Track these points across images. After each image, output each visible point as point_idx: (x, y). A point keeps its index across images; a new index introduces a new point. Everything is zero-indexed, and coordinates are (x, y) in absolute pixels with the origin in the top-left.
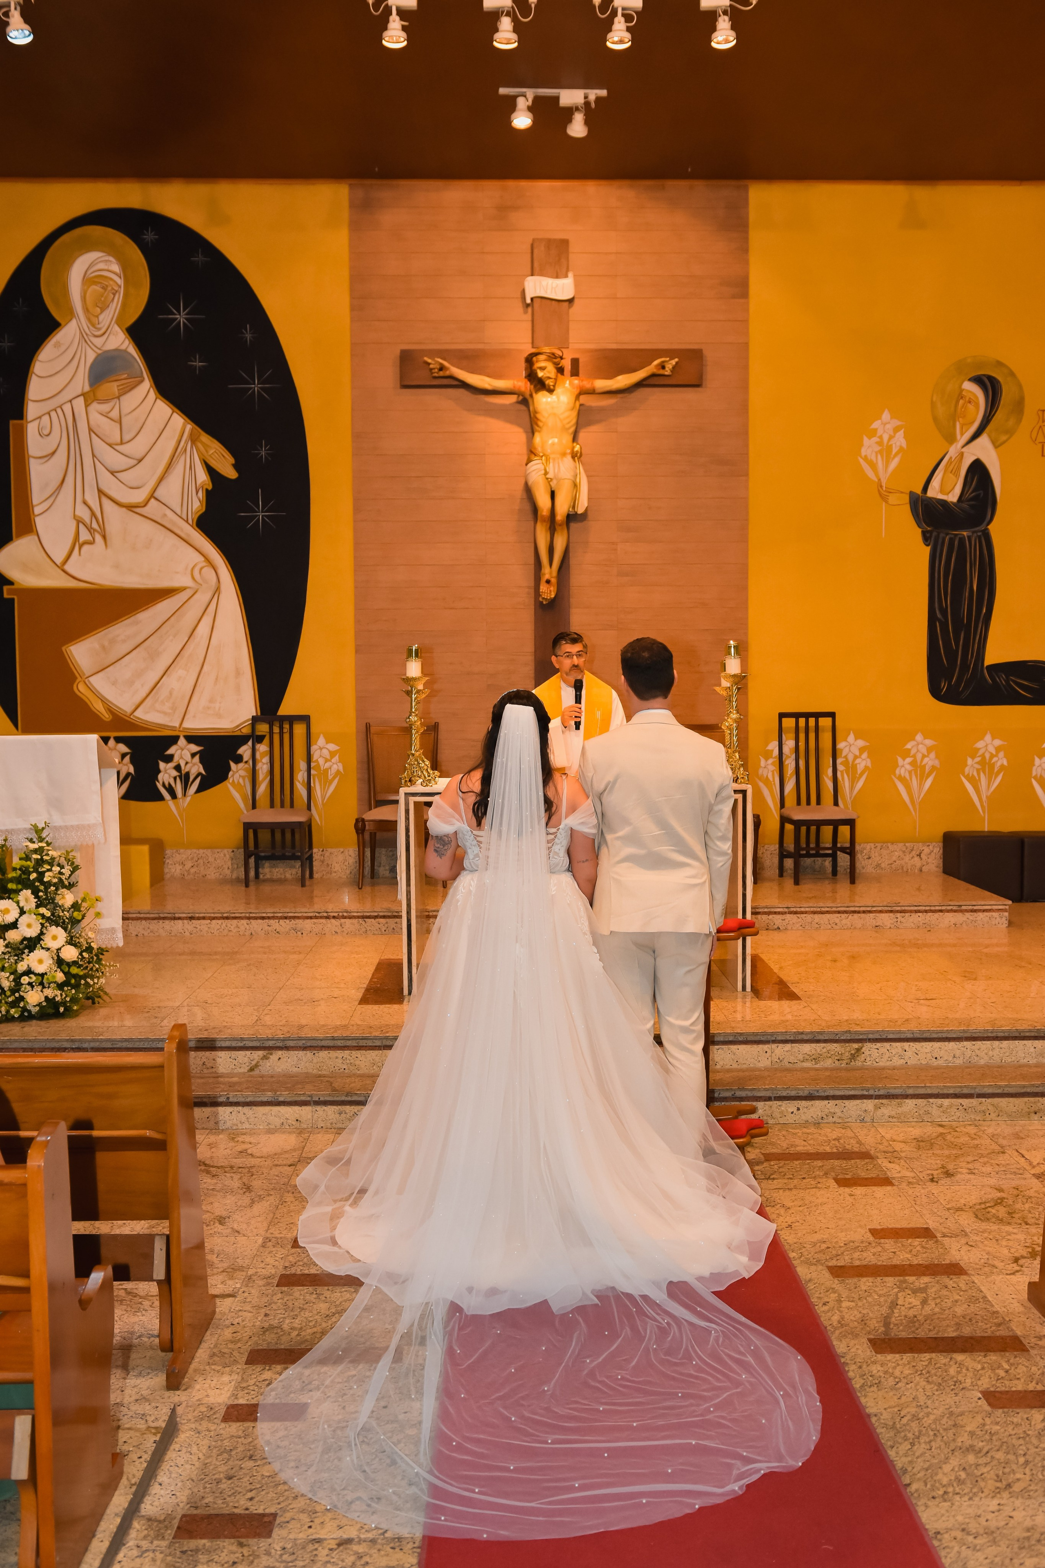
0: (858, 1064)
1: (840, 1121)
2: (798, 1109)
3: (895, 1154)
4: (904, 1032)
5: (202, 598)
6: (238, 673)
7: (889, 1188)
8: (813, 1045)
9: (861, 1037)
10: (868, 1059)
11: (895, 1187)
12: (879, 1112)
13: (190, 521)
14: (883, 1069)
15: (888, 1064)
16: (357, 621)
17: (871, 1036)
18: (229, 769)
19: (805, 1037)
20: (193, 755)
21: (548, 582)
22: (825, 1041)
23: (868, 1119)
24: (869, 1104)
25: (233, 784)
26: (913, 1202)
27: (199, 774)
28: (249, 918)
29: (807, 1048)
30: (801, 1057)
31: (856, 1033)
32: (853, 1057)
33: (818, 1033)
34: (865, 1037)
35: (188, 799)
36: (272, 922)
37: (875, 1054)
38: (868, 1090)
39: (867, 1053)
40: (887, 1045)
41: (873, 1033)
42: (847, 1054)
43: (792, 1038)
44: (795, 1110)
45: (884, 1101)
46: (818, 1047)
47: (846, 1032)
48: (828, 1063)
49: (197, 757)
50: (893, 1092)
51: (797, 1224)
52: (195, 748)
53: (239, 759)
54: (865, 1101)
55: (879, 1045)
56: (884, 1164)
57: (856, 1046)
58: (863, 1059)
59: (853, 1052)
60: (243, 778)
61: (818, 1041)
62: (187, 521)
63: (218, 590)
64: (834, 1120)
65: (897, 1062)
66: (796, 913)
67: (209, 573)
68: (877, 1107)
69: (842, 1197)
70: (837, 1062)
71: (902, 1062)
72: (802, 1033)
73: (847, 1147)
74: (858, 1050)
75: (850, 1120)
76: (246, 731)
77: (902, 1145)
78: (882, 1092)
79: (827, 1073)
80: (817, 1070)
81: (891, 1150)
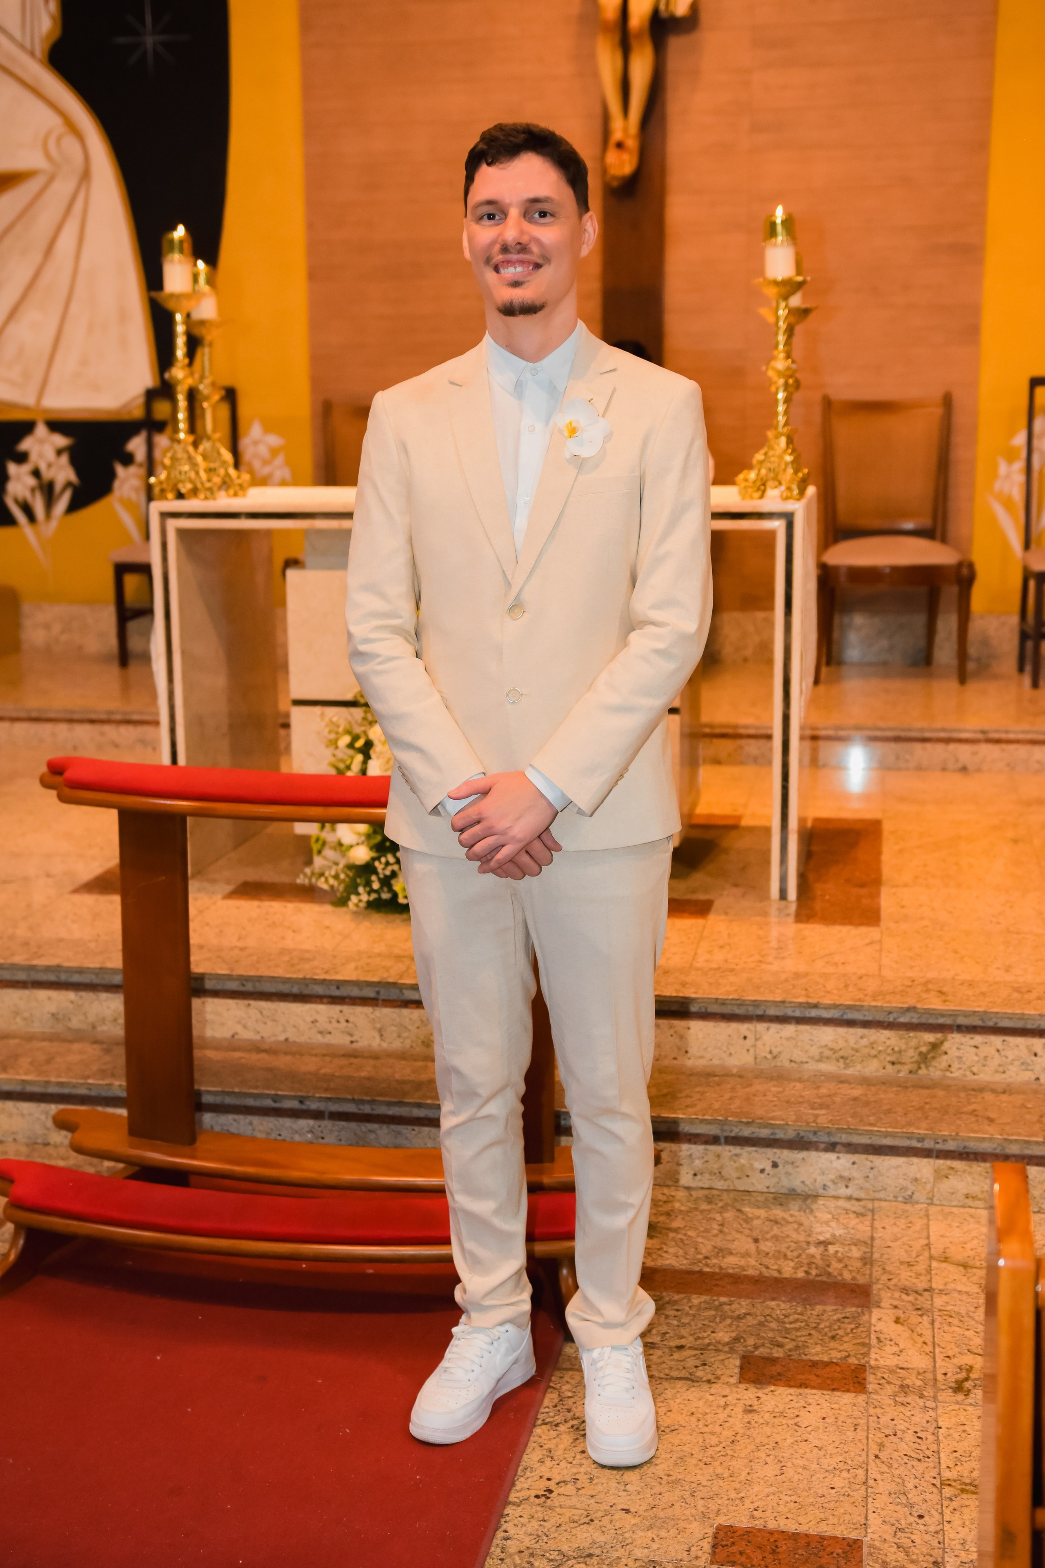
0: (934, 1072)
1: (862, 1195)
2: (775, 1165)
3: (923, 1301)
4: (1031, 1018)
5: (63, 188)
6: (123, 316)
7: (847, 1398)
8: (842, 1031)
9: (941, 1021)
10: (955, 1066)
11: (861, 1398)
12: (945, 1186)
13: (38, 53)
14: (980, 1089)
15: (998, 1078)
16: (310, 226)
17: (961, 1021)
18: (112, 476)
19: (826, 1014)
20: (59, 452)
21: (620, 145)
22: (866, 1024)
23: (920, 1196)
24: (924, 1167)
25: (122, 500)
26: (874, 1449)
27: (69, 484)
28: (71, 721)
29: (828, 1035)
30: (814, 1051)
31: (929, 1012)
32: (924, 1059)
33: (850, 1007)
34: (949, 1021)
35: (54, 524)
36: (107, 728)
37: (970, 1056)
38: (921, 1139)
39: (953, 1053)
40: (997, 1040)
41: (966, 1015)
42: (911, 1052)
43: (798, 1014)
44: (768, 1166)
45: (956, 1164)
46: (852, 1035)
47: (908, 1010)
48: (872, 1068)
49: (65, 459)
50: (973, 1146)
51: (570, 1489)
52: (61, 441)
53: (128, 460)
54: (915, 1160)
55: (978, 1039)
56: (880, 1326)
57: (930, 1037)
58: (944, 1065)
59: (924, 1049)
60: (136, 490)
61: (850, 1023)
62: (32, 54)
63: (86, 175)
64: (849, 1192)
65: (1017, 1075)
66: (998, 741)
67: (71, 145)
68: (940, 1176)
69: (722, 1416)
70: (889, 1067)
71: (1028, 1076)
72: (816, 1006)
73: (835, 1266)
74: (935, 1046)
75: (882, 1195)
76: (138, 413)
77: (954, 1272)
78: (951, 1146)
79: (857, 1092)
80: (842, 1080)
81: (921, 1285)
